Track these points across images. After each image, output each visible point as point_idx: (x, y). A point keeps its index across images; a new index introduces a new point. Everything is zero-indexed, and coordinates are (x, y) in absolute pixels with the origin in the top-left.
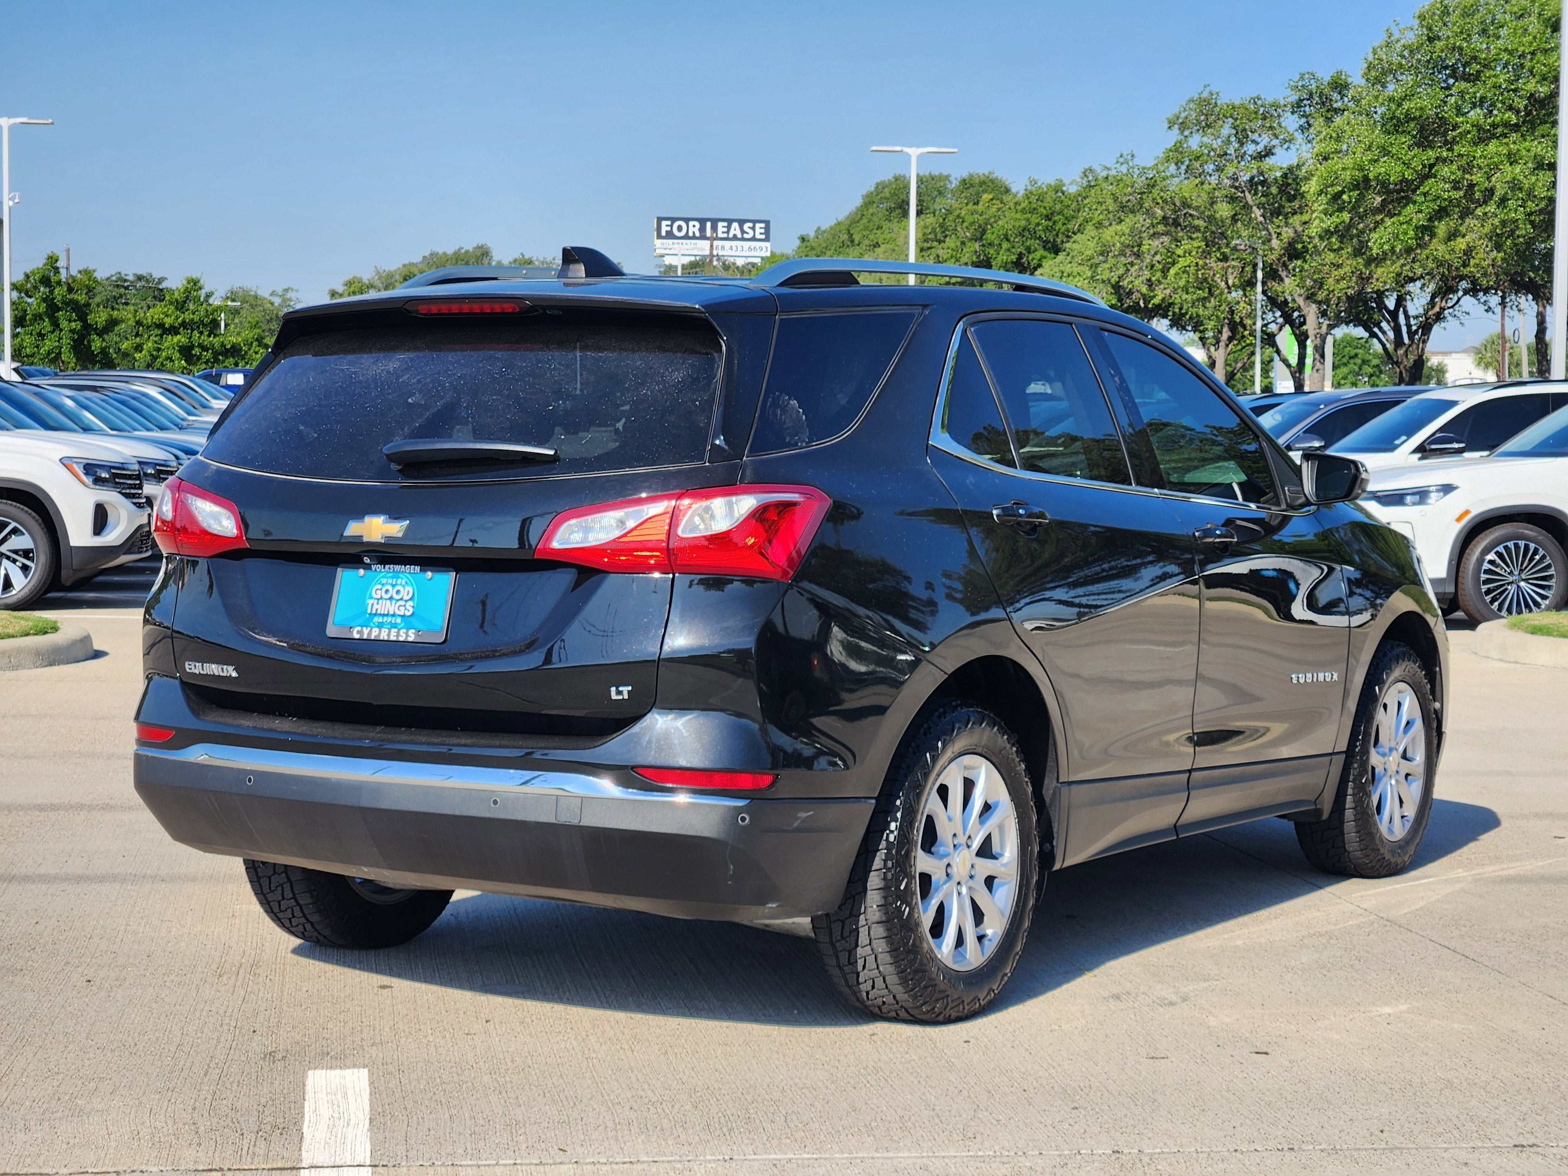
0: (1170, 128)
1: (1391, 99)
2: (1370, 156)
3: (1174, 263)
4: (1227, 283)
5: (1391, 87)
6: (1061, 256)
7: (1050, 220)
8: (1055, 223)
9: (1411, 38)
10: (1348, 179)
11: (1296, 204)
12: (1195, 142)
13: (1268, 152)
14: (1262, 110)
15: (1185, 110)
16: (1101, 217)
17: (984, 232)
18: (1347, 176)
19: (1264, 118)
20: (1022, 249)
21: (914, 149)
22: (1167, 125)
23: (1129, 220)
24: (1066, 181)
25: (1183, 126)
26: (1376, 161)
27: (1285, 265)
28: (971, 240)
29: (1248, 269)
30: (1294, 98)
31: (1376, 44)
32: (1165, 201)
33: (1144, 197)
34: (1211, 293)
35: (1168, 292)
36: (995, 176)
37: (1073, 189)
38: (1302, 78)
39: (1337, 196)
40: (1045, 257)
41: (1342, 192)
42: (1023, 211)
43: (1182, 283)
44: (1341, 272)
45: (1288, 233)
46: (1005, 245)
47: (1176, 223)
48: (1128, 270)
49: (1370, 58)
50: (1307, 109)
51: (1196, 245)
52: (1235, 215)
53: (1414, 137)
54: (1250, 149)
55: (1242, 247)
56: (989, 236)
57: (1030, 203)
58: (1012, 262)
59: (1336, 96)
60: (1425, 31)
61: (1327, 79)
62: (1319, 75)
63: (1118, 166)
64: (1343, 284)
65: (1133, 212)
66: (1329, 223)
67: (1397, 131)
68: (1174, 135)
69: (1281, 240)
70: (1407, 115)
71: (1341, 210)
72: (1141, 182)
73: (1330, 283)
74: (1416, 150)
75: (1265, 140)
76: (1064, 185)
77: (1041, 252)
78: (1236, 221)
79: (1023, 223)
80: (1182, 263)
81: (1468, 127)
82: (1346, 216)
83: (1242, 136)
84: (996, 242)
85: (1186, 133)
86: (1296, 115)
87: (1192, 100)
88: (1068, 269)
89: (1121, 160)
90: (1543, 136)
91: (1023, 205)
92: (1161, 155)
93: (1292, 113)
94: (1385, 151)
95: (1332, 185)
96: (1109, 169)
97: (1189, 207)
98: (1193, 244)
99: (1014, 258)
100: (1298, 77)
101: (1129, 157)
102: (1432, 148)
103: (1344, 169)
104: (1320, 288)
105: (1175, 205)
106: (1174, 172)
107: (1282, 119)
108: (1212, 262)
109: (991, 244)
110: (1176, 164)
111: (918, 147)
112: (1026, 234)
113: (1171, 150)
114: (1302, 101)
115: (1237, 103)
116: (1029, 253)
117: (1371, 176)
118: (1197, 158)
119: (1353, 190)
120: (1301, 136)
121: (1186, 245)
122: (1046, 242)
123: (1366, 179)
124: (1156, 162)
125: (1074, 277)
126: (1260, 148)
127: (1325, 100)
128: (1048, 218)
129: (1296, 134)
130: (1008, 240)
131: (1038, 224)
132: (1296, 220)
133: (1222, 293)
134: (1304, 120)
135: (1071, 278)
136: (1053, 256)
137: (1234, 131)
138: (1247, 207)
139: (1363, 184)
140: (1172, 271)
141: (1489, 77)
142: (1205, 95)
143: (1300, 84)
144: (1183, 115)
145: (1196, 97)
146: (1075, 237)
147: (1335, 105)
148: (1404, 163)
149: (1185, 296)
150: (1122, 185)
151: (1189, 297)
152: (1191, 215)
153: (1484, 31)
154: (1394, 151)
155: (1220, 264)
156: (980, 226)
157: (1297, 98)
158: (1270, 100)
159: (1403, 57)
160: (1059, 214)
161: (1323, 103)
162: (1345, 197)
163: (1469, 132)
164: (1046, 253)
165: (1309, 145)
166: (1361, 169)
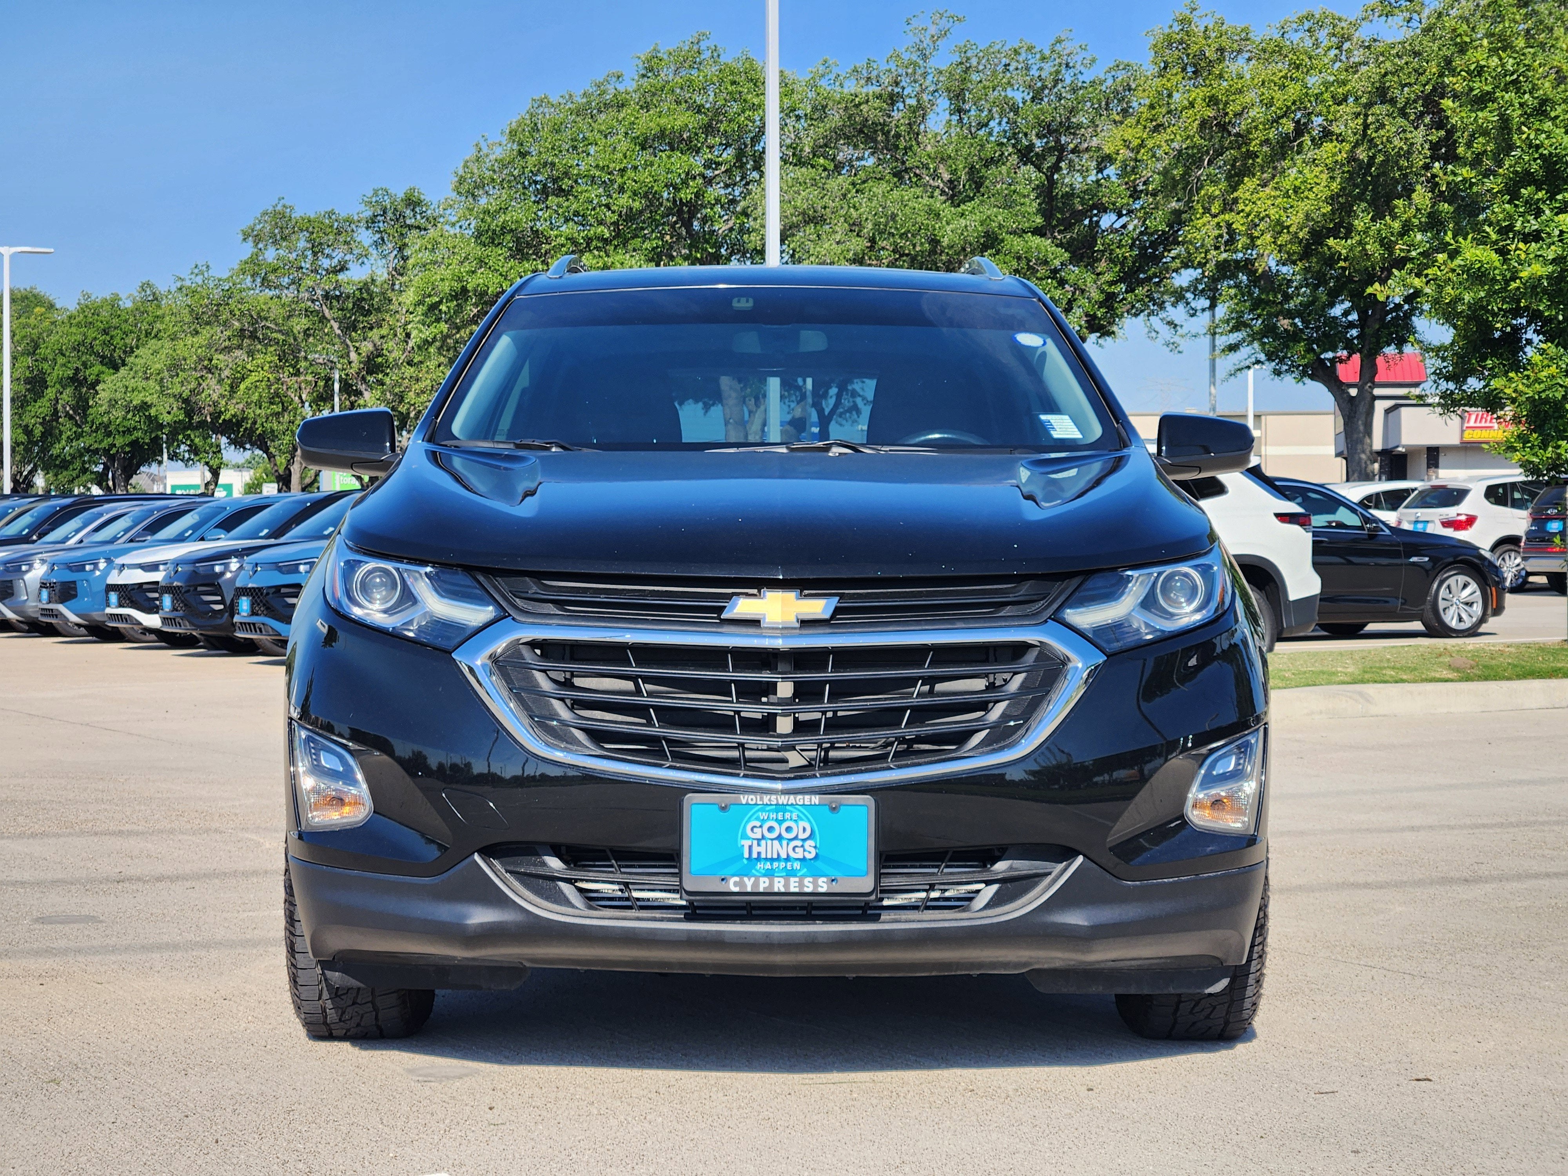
0: (244, 239)
1: (487, 212)
2: (467, 267)
3: (243, 379)
4: (300, 397)
5: (483, 201)
6: (123, 371)
7: (107, 334)
8: (112, 337)
9: (498, 153)
10: (447, 290)
11: (373, 319)
12: (270, 255)
13: (342, 268)
14: (336, 224)
15: (260, 222)
16: (176, 329)
17: (37, 346)
18: (446, 287)
19: (339, 233)
20: (79, 365)
21: (6, 248)
22: (241, 237)
23: (206, 332)
24: (123, 296)
25: (258, 239)
26: (473, 272)
27: (363, 379)
28: (23, 354)
29: (321, 383)
30: (369, 213)
31: (467, 158)
32: (242, 314)
33: (221, 309)
34: (285, 409)
35: (241, 406)
36: (38, 290)
37: (127, 304)
38: (376, 193)
39: (434, 307)
40: (103, 373)
41: (440, 302)
42: (78, 325)
43: (255, 397)
44: (422, 385)
45: (367, 347)
46: (61, 360)
47: (253, 336)
48: (200, 385)
49: (461, 172)
50: (381, 225)
51: (269, 359)
52: (308, 329)
53: (510, 249)
54: (326, 263)
55: (321, 361)
56: (42, 351)
57: (86, 317)
58: (69, 378)
59: (408, 212)
60: (515, 147)
61: (401, 195)
62: (392, 191)
63: (193, 276)
64: (424, 398)
65: (208, 323)
66: (428, 333)
67: (493, 243)
68: (248, 250)
69: (359, 354)
70: (503, 228)
71: (438, 320)
72: (217, 294)
73: (411, 396)
74: (512, 262)
75: (338, 255)
76: (120, 299)
77: (98, 368)
78: (309, 336)
79: (80, 338)
80: (254, 377)
81: (562, 240)
82: (444, 327)
83: (316, 249)
84: (50, 357)
85: (260, 246)
86: (370, 231)
87: (265, 213)
88: (132, 383)
89: (196, 271)
90: (634, 250)
91: (77, 320)
92: (236, 267)
93: (367, 228)
94: (482, 262)
95: (430, 296)
96: (183, 280)
97: (266, 319)
98: (267, 357)
99: (70, 373)
100: (372, 193)
101: (204, 268)
102: (528, 260)
103: (442, 280)
104: (400, 402)
105: (252, 316)
106: (249, 284)
107: (355, 235)
108: (284, 376)
109: (45, 359)
110: (252, 276)
111: (11, 246)
112: (82, 348)
113: (246, 263)
114: (376, 216)
115: (313, 216)
116: (86, 368)
117: (470, 287)
118: (275, 270)
119: (452, 300)
120: (375, 252)
121: (260, 359)
122: (103, 357)
123: (464, 290)
124: (230, 274)
125: (139, 392)
126: (335, 262)
127: (399, 217)
128: (105, 332)
129: (370, 249)
130: (64, 355)
131: (95, 339)
132: (375, 334)
133: (296, 409)
134: (378, 236)
135: (136, 393)
136: (112, 371)
137: (310, 245)
138: (323, 319)
139: (461, 295)
140: (242, 386)
141: (581, 193)
142: (279, 208)
143: (374, 199)
144: (258, 227)
145: (271, 209)
146: (137, 352)
147: (408, 222)
148: (501, 275)
149: (258, 411)
150: (197, 296)
151: (263, 412)
152: (268, 328)
153: (575, 148)
154: (491, 263)
155: (294, 379)
156: (32, 340)
157: (371, 213)
158: (343, 215)
159: (494, 171)
160: (116, 328)
161: (397, 220)
162: (443, 308)
163: (563, 245)
164: (104, 368)
165: (384, 261)
166: (460, 280)
